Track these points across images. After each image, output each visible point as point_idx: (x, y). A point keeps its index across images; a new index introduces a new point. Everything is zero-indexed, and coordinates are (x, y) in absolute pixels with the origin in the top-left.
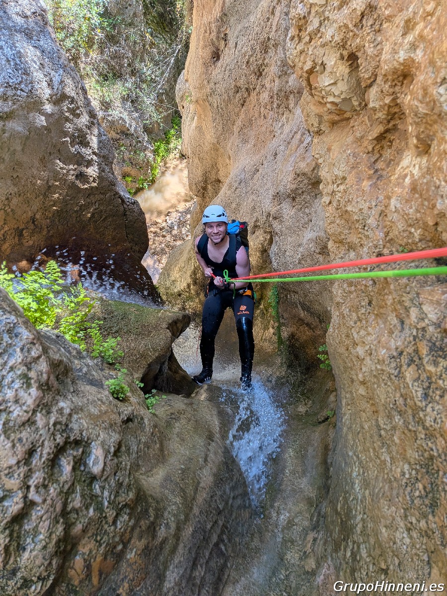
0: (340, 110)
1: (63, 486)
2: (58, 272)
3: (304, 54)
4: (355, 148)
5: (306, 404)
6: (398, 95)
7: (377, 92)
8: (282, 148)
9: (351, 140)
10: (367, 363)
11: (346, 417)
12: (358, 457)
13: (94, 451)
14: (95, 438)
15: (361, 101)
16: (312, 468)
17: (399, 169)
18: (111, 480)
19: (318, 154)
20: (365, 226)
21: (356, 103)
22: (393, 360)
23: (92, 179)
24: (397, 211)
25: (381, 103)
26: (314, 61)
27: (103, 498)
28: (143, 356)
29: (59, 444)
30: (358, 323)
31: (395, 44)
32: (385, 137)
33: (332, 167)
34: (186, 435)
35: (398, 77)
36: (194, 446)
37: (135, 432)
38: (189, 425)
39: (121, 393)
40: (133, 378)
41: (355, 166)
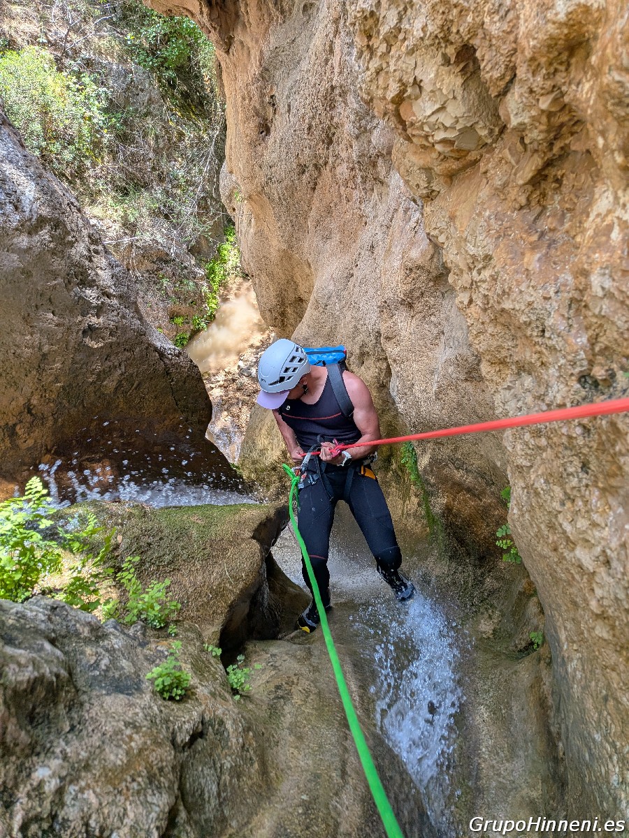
0: (459, 151)
3: (382, 74)
4: (496, 206)
5: (490, 617)
6: (564, 88)
7: (521, 95)
8: (380, 236)
9: (487, 193)
10: (602, 579)
14: (118, 824)
15: (492, 127)
17: (590, 220)
19: (435, 229)
20: (543, 331)
21: (484, 133)
23: (107, 332)
24: (606, 295)
25: (534, 113)
28: (218, 593)
30: (568, 504)
32: (546, 176)
33: (463, 244)
34: (305, 727)
35: (560, 54)
36: (320, 746)
37: (211, 755)
38: (308, 704)
39: (177, 687)
40: (203, 643)
41: (502, 234)
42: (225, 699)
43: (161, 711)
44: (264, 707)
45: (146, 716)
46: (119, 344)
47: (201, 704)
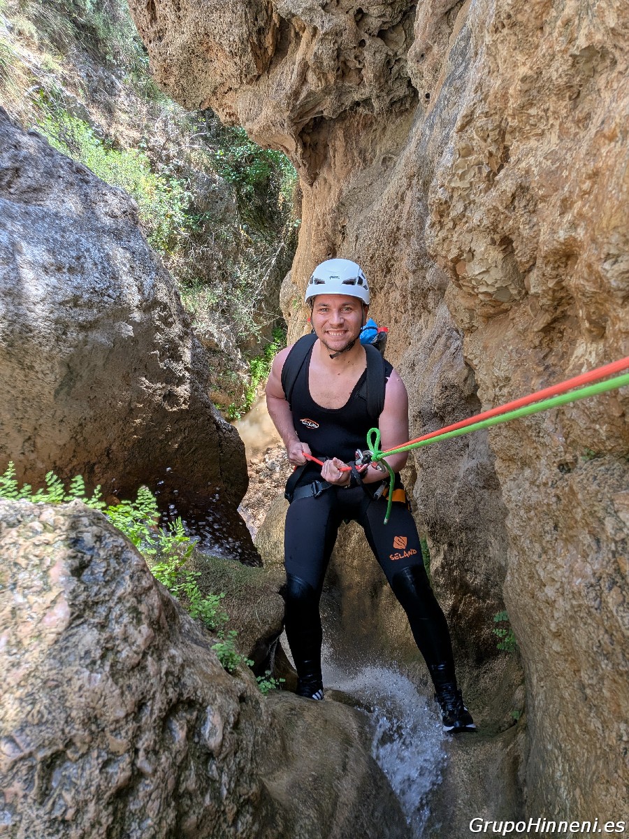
0: (496, 301)
1: (175, 757)
2: (153, 502)
3: (447, 241)
4: (518, 344)
6: (563, 277)
7: (538, 276)
8: (421, 357)
9: (512, 334)
10: (559, 605)
11: (540, 697)
12: (560, 749)
13: (210, 717)
14: (211, 701)
15: (520, 289)
17: (572, 360)
18: (230, 761)
19: (471, 354)
20: (539, 432)
21: (514, 292)
22: (591, 589)
23: (182, 400)
24: (575, 406)
25: (544, 288)
26: (460, 248)
27: (221, 784)
28: (249, 628)
29: (171, 700)
30: (544, 556)
31: (553, 224)
32: (554, 328)
34: (314, 736)
35: (561, 258)
36: (326, 750)
37: (250, 718)
38: (317, 724)
39: (232, 663)
41: (519, 364)
46: (189, 411)
47: (245, 683)
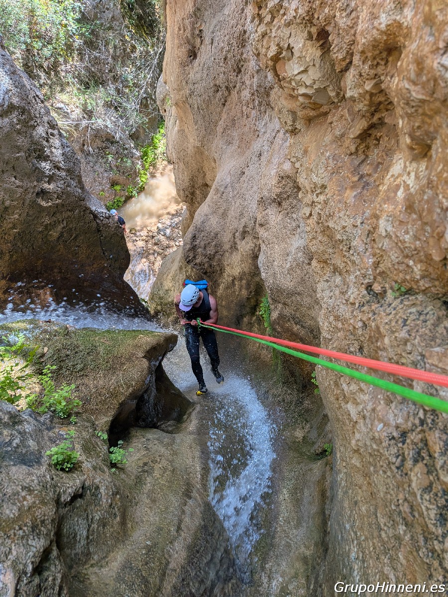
0: (314, 104)
3: (267, 38)
4: (335, 150)
5: (303, 427)
6: (382, 78)
7: (354, 76)
8: (266, 148)
9: (330, 139)
10: (360, 427)
14: (3, 558)
15: (339, 91)
16: (309, 517)
17: (388, 177)
19: (294, 157)
20: (350, 248)
21: (333, 94)
22: (393, 442)
23: (55, 195)
24: (388, 236)
25: (361, 91)
26: (278, 45)
28: (114, 395)
32: (371, 135)
33: (309, 173)
34: (158, 493)
35: (381, 53)
36: (167, 508)
37: (85, 510)
38: (164, 478)
39: (68, 463)
40: (95, 429)
41: (336, 171)
42: (103, 472)
43: (53, 479)
44: (133, 477)
45: (39, 482)
46: (63, 205)
47: (84, 475)
